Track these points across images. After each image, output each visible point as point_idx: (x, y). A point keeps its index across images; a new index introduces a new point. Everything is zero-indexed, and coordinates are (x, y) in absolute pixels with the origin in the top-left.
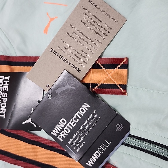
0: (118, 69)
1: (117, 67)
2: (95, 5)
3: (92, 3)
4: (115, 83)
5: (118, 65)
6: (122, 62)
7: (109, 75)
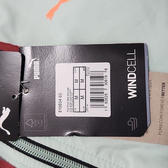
2: (163, 94)
3: (163, 89)
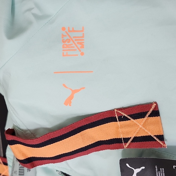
0: (148, 117)
1: (147, 115)
4: (150, 134)
5: (147, 112)
6: (151, 109)
7: (140, 126)
